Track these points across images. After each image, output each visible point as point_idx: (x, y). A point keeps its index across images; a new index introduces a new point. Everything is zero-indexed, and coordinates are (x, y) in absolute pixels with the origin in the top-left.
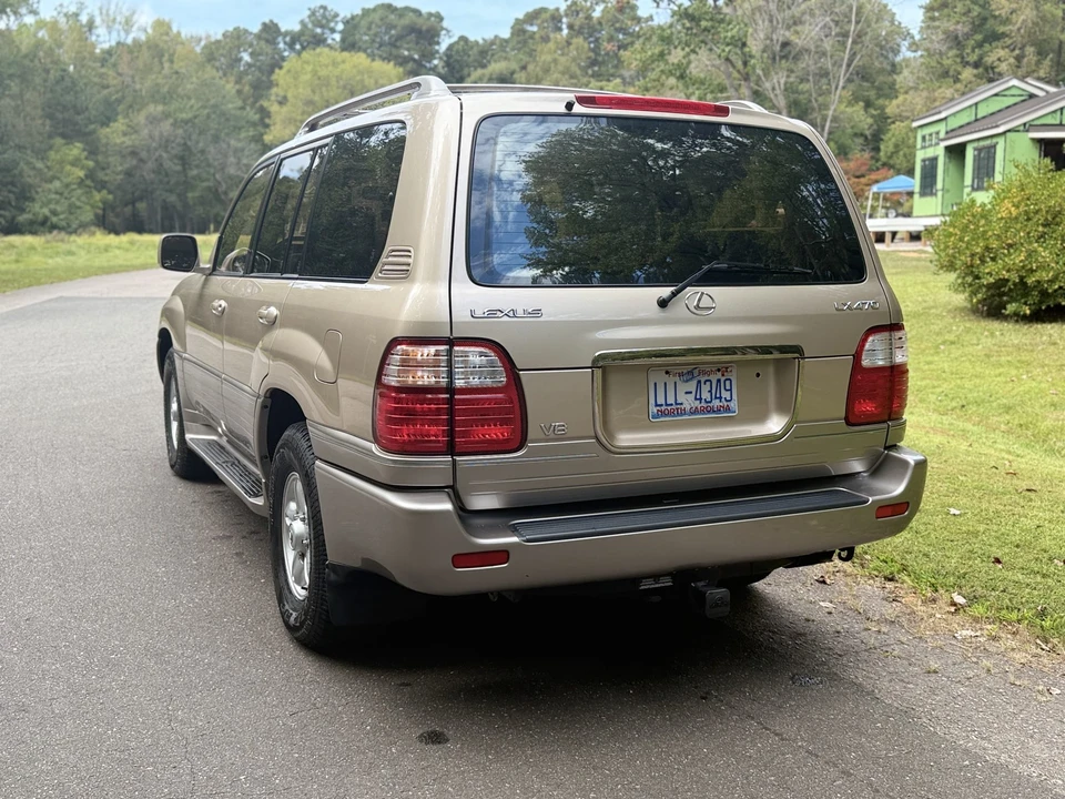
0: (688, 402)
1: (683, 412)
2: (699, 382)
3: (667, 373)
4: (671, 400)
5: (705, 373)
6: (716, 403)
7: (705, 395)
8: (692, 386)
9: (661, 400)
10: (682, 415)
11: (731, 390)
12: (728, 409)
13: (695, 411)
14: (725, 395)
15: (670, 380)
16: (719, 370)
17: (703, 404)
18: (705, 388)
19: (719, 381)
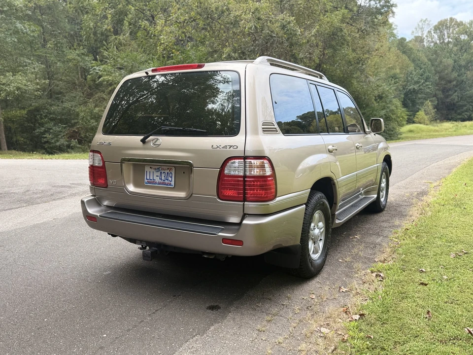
0: (157, 180)
1: (156, 183)
2: (161, 173)
3: (151, 168)
4: (151, 178)
5: (163, 169)
6: (166, 181)
7: (163, 178)
8: (158, 174)
9: (148, 178)
10: (155, 184)
11: (172, 177)
12: (170, 184)
13: (160, 183)
14: (170, 179)
15: (152, 170)
16: (168, 169)
17: (162, 181)
18: (163, 175)
19: (168, 173)
